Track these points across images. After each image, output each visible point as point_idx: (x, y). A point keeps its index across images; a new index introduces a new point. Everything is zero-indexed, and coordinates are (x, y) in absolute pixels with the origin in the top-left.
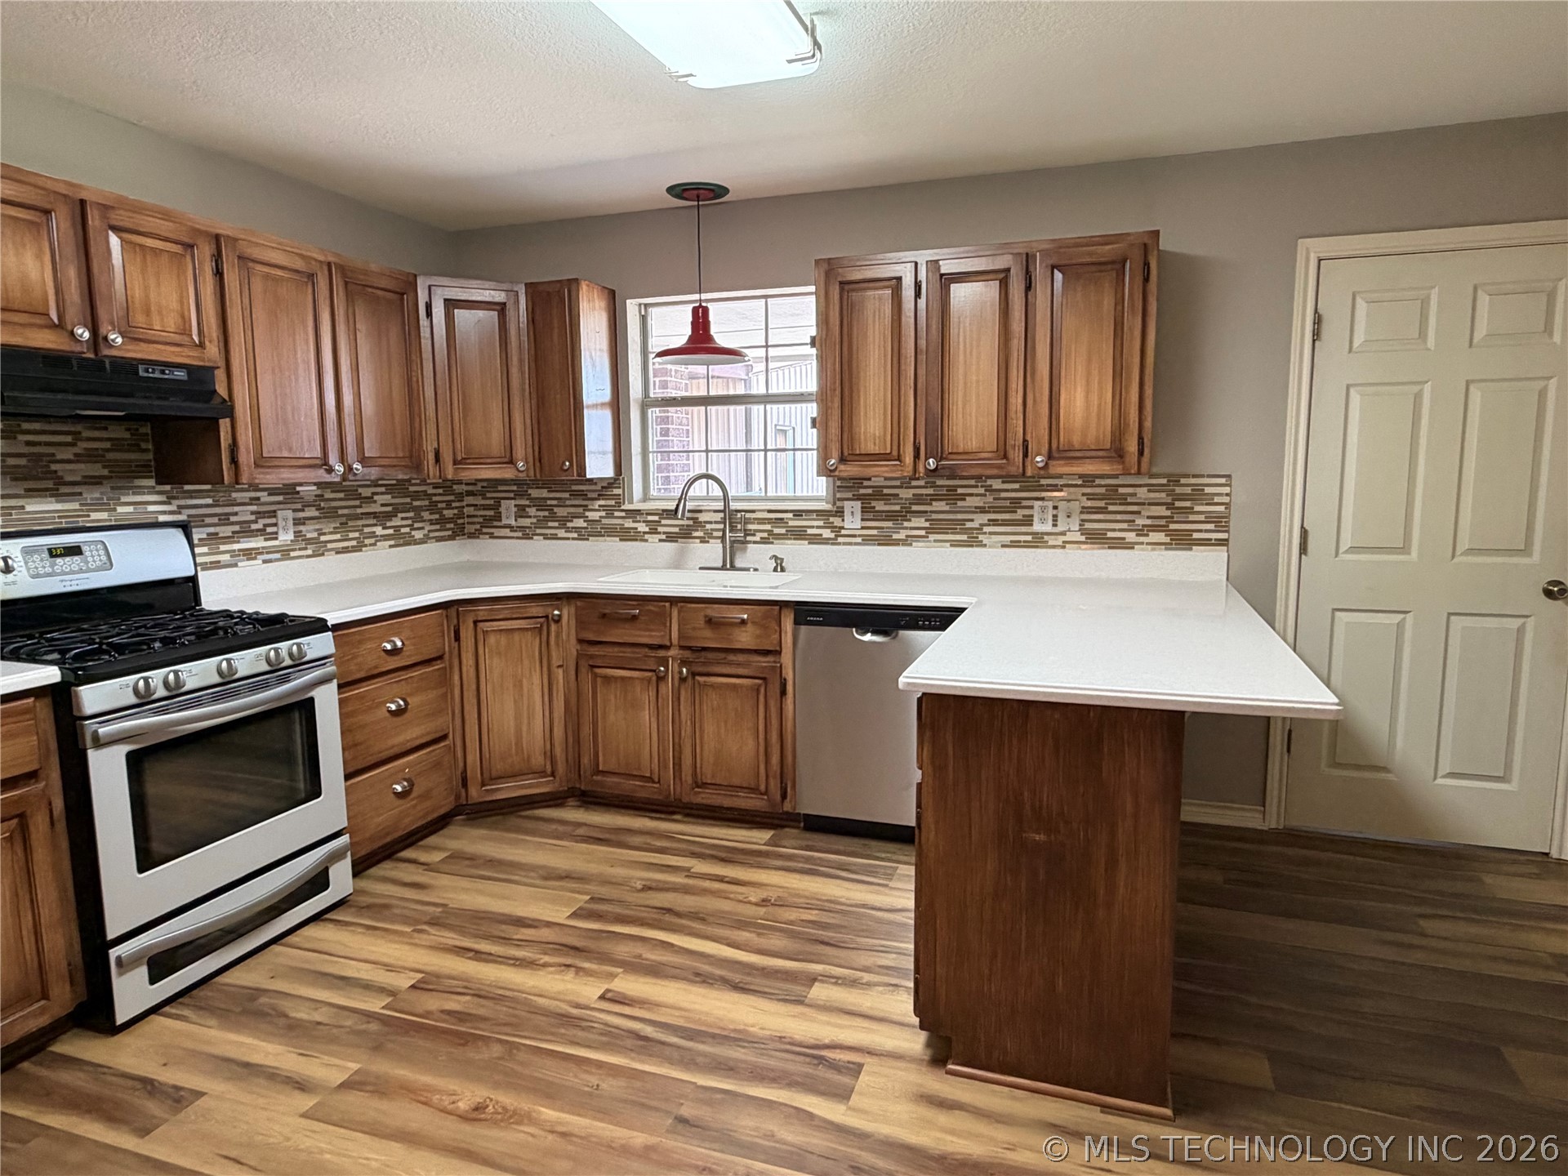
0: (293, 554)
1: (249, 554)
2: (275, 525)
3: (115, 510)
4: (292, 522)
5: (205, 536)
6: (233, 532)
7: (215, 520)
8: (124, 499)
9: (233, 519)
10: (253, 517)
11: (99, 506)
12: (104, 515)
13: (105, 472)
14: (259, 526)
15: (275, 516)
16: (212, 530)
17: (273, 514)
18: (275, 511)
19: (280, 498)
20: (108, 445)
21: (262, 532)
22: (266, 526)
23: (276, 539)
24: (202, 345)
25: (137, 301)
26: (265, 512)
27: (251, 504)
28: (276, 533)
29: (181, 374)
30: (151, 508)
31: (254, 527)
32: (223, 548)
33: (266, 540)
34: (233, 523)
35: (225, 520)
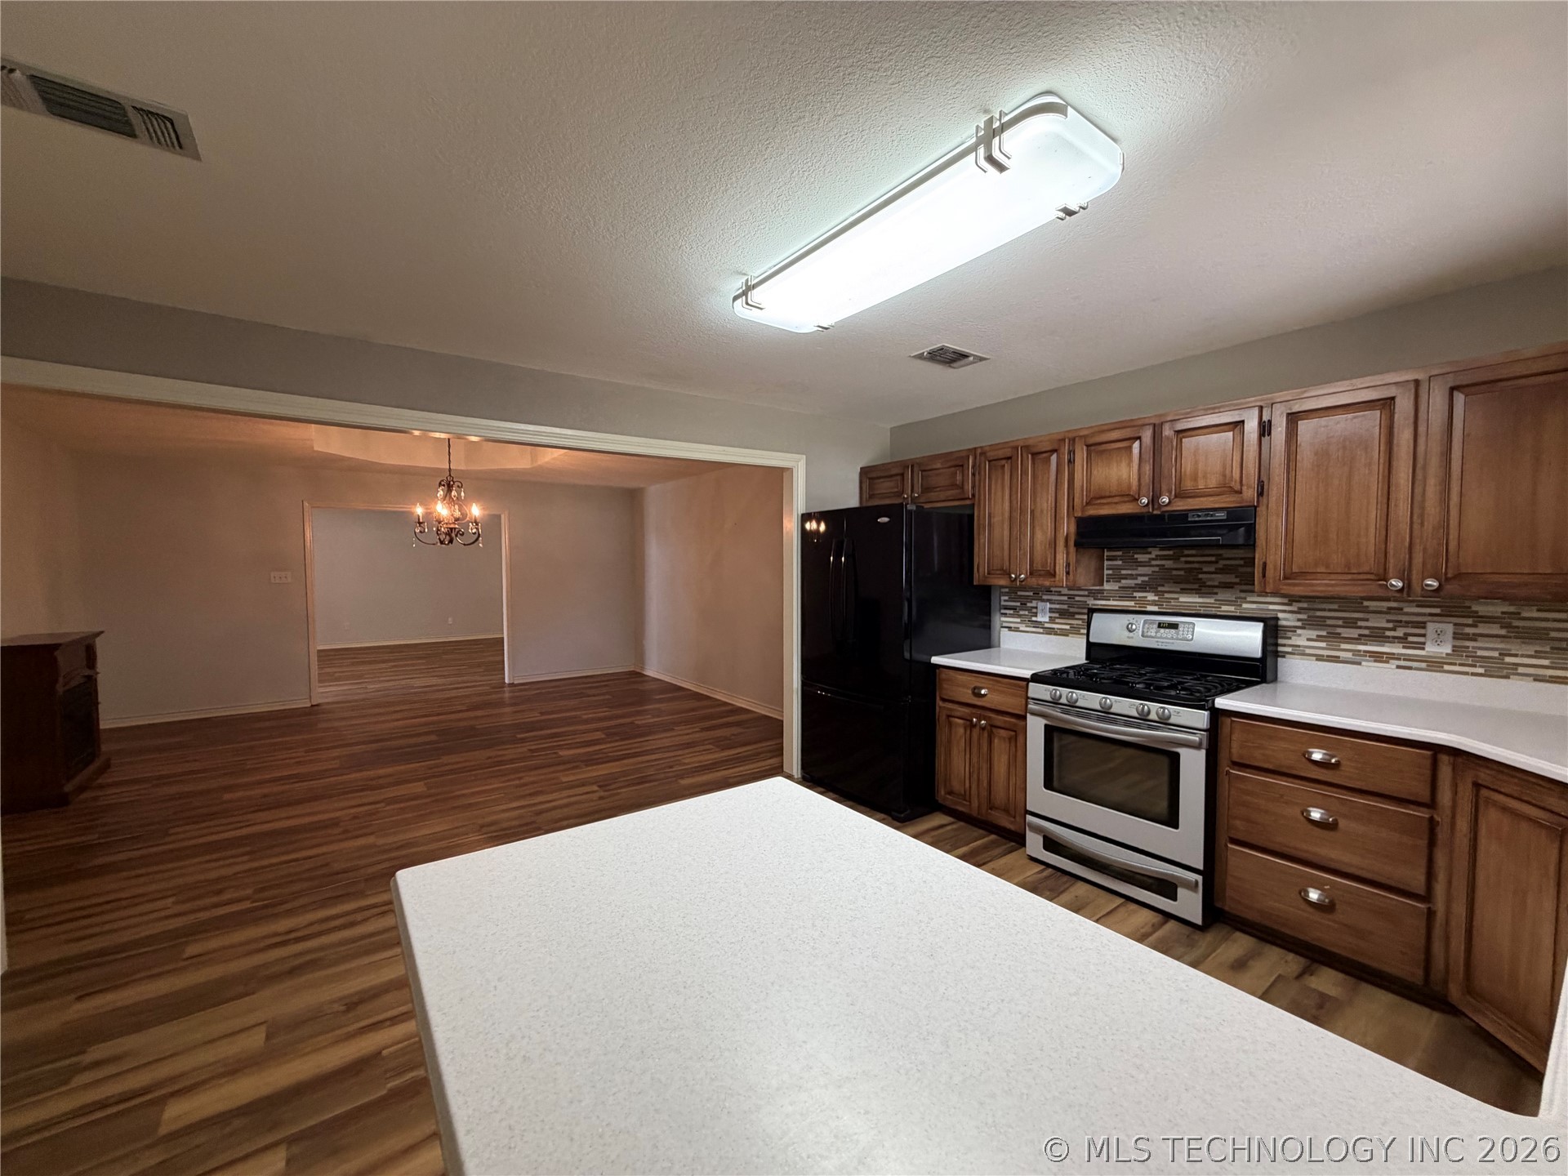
0: (1446, 667)
1: (1378, 657)
2: (1424, 635)
3: (1241, 605)
4: (1451, 635)
5: (1324, 633)
6: (1360, 635)
7: (1340, 622)
8: (1249, 599)
9: (1360, 623)
10: (1390, 625)
11: (1229, 603)
12: (1232, 608)
13: (1237, 580)
14: (1400, 633)
15: (1424, 628)
16: (1331, 630)
17: (1423, 625)
18: (1425, 623)
19: (1437, 611)
20: (1242, 562)
21: (1403, 640)
22: (1407, 635)
23: (1423, 649)
24: (1240, 492)
25: (1188, 473)
26: (1407, 622)
27: (1389, 613)
28: (1424, 643)
29: (1221, 515)
30: (1271, 607)
31: (1388, 633)
32: (1343, 646)
33: (1404, 647)
34: (1360, 627)
35: (1351, 623)
